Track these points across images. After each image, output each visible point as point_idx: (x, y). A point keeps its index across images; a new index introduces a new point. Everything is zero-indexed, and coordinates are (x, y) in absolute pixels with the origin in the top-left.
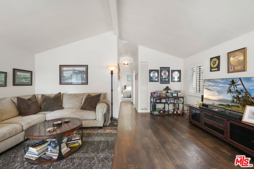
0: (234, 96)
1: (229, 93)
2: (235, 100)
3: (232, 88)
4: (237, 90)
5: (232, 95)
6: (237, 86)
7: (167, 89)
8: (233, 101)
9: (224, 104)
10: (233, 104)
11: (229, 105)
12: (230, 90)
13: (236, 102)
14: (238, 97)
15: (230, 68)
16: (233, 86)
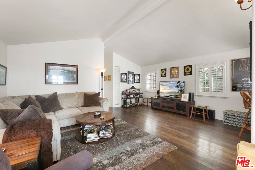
0: (179, 89)
1: (177, 88)
2: (180, 92)
3: (178, 85)
4: (181, 86)
5: (178, 89)
6: (181, 84)
7: (133, 87)
8: (178, 93)
9: (174, 94)
10: (178, 94)
11: (176, 95)
12: (177, 86)
13: (180, 93)
14: (181, 90)
15: (172, 76)
16: (179, 84)
